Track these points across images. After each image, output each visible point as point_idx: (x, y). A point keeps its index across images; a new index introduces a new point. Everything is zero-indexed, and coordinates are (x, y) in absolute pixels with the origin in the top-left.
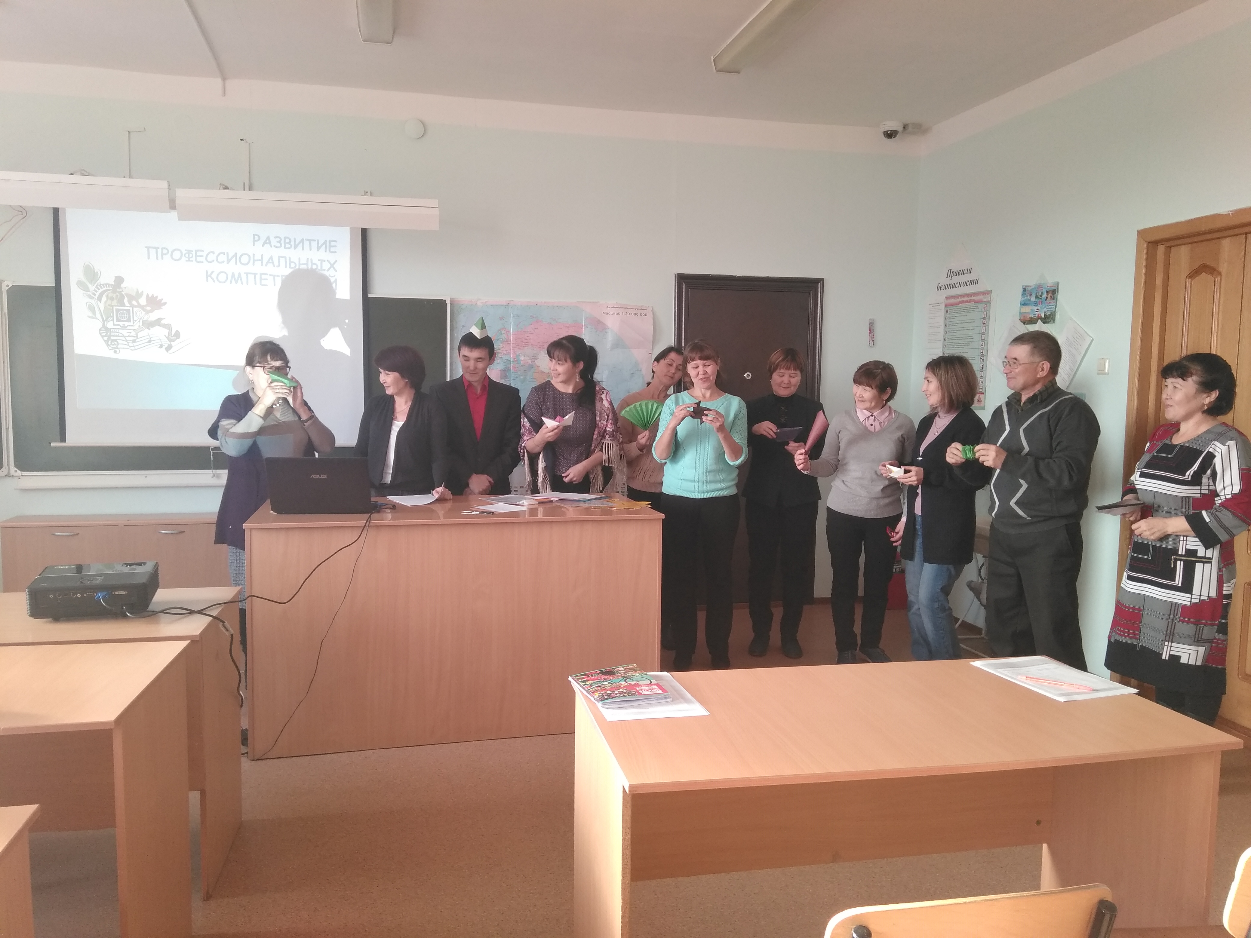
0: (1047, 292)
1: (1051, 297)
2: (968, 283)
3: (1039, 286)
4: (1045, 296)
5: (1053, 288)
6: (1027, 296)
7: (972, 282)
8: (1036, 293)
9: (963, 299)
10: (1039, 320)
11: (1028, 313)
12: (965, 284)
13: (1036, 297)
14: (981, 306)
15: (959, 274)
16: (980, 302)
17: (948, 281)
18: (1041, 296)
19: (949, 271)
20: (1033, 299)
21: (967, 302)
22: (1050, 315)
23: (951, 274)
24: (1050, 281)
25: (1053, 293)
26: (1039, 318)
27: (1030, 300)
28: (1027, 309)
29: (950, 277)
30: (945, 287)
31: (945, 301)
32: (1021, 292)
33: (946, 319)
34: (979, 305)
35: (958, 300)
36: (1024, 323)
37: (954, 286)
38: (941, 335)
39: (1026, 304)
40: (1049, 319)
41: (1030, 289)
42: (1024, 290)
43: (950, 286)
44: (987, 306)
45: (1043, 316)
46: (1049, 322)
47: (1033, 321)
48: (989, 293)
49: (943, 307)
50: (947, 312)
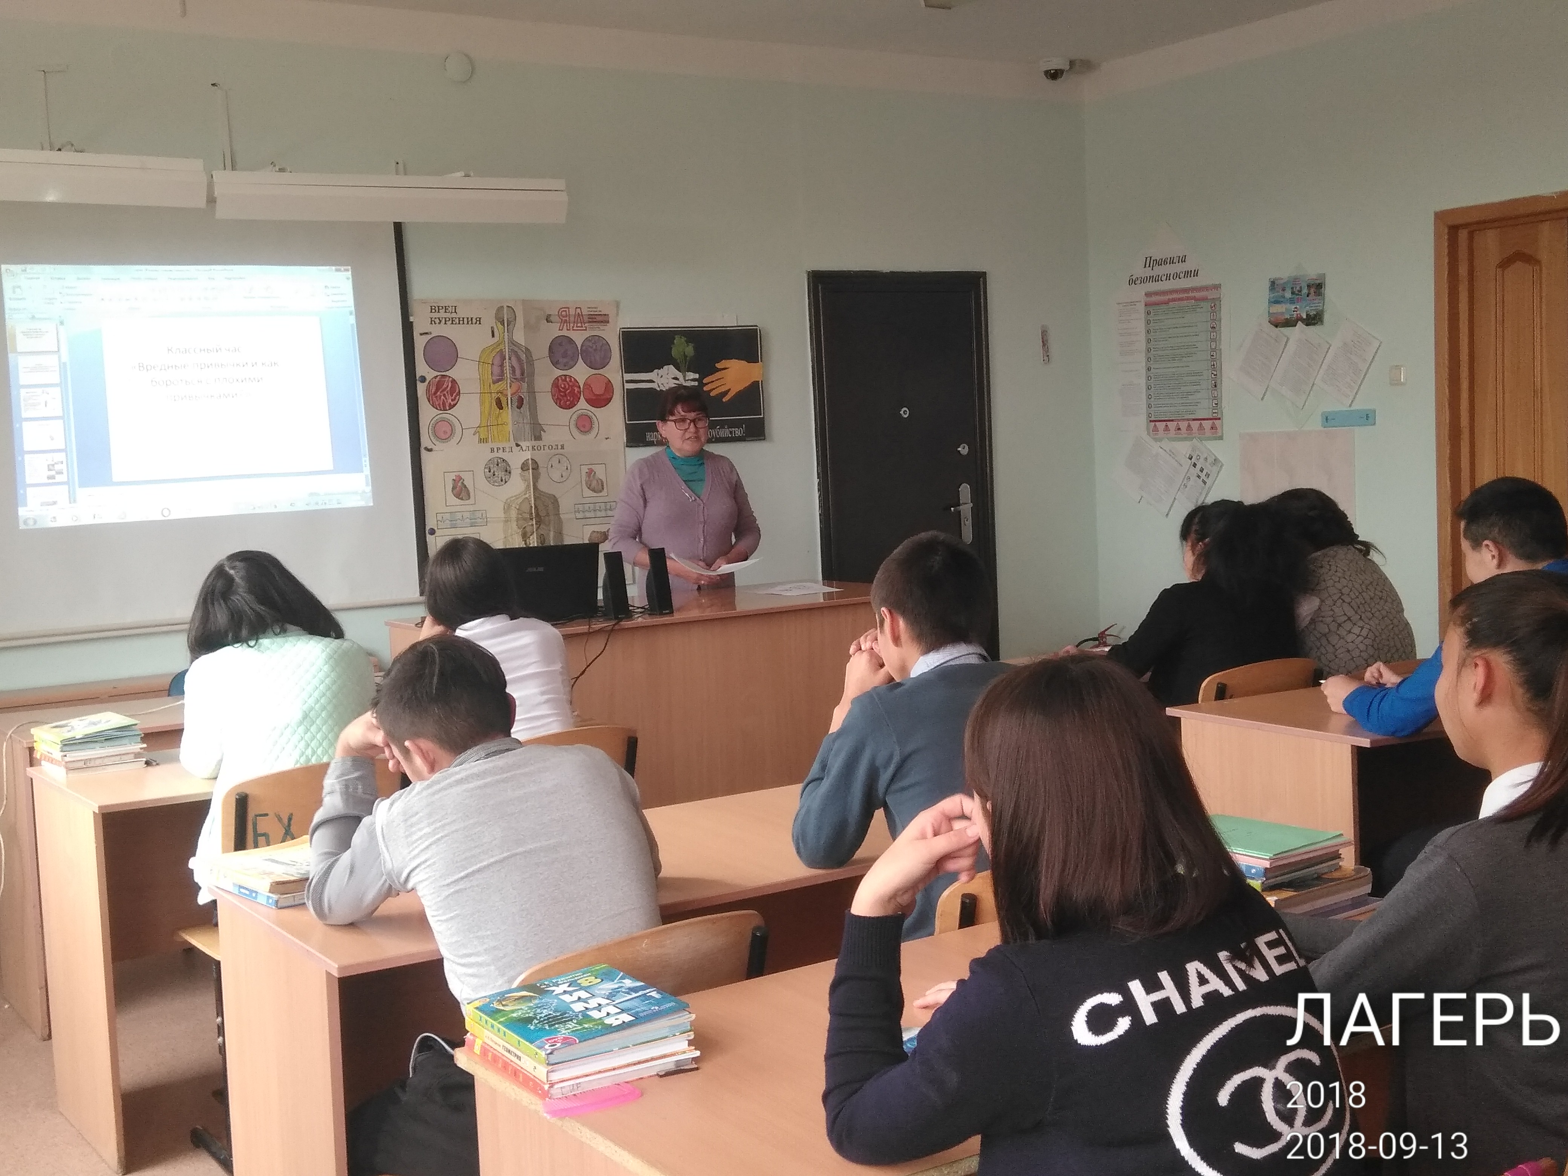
0: (1309, 286)
1: (1313, 292)
2: (1182, 275)
3: (1295, 280)
4: (1305, 291)
5: (1316, 282)
6: (1279, 291)
7: (1188, 274)
8: (1292, 288)
9: (1175, 296)
10: (1297, 323)
11: (1282, 313)
12: (1177, 276)
13: (1293, 293)
14: (1206, 305)
15: (1165, 263)
16: (1207, 299)
17: (1148, 272)
18: (1300, 291)
20: (1288, 295)
21: (1182, 299)
22: (1315, 316)
23: (1150, 262)
24: (1311, 272)
25: (1317, 287)
26: (1300, 319)
27: (1284, 297)
28: (1278, 308)
29: (1149, 266)
30: (1143, 281)
31: (1143, 299)
32: (1267, 285)
33: (1148, 322)
34: (1202, 304)
35: (1166, 298)
36: (1276, 326)
37: (1157, 279)
38: (1142, 345)
39: (1277, 302)
40: (1314, 320)
41: (1282, 282)
42: (1273, 284)
43: (1152, 279)
44: (1215, 305)
45: (1305, 317)
46: (1314, 324)
47: (1290, 323)
48: (1217, 287)
49: (1141, 307)
50: (1148, 313)
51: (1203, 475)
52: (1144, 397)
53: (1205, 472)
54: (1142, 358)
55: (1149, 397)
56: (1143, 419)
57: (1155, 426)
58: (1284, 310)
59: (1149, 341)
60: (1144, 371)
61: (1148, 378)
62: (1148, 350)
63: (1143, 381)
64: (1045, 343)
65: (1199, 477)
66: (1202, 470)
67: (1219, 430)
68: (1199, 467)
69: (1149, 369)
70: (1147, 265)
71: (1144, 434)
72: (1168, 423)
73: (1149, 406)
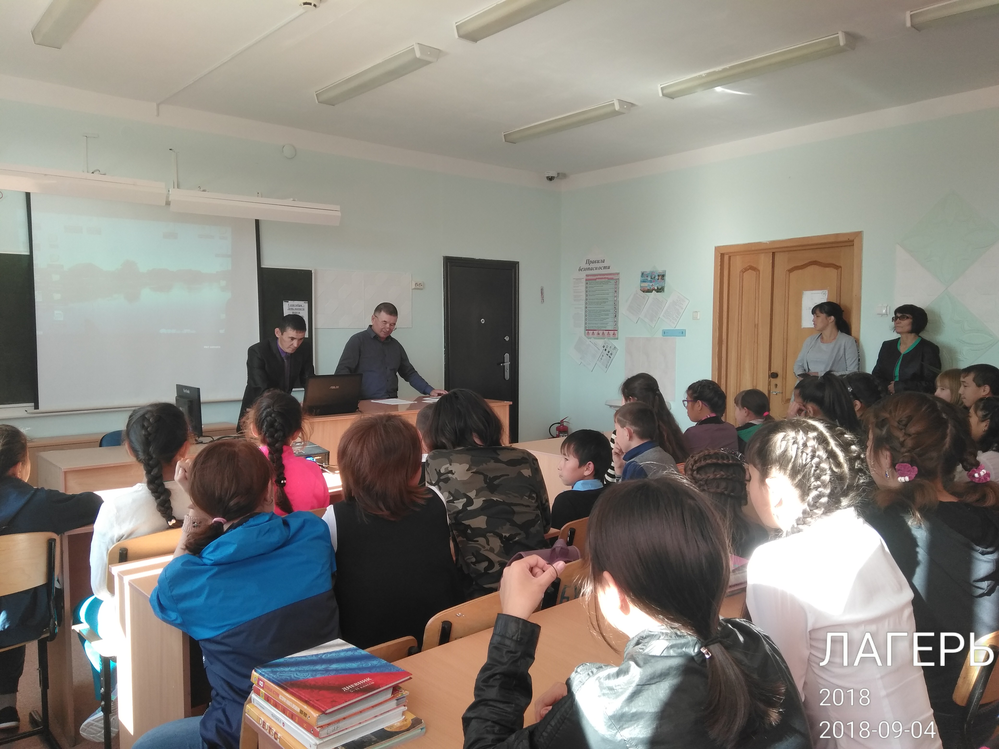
0: (659, 276)
1: (661, 278)
2: (602, 268)
3: (652, 273)
4: (657, 277)
5: (662, 274)
6: (645, 277)
7: (605, 268)
8: (651, 276)
9: (599, 277)
10: (654, 291)
11: (646, 287)
12: (600, 268)
13: (651, 278)
14: (612, 281)
15: (595, 262)
16: (612, 279)
17: (587, 266)
18: (654, 277)
19: (588, 260)
20: (649, 279)
21: (602, 278)
22: (661, 288)
23: (589, 262)
24: (660, 270)
25: (663, 276)
26: (654, 289)
27: (647, 280)
28: (645, 285)
30: (585, 269)
31: (585, 277)
32: (640, 274)
33: (586, 287)
34: (611, 281)
35: (595, 277)
36: (644, 292)
37: (592, 269)
38: (584, 297)
39: (644, 282)
40: (660, 290)
41: (646, 273)
42: (643, 274)
43: (589, 269)
44: (617, 281)
45: (656, 288)
46: (660, 292)
47: (649, 291)
48: (618, 274)
49: (584, 281)
50: (587, 283)
51: (609, 354)
52: (584, 319)
53: (610, 353)
54: (583, 302)
55: (586, 320)
56: (583, 329)
57: (588, 332)
58: (647, 285)
59: (587, 295)
60: (584, 308)
61: (586, 311)
62: (586, 299)
63: (583, 313)
64: (542, 293)
65: (607, 355)
66: (609, 352)
67: (616, 335)
68: (607, 351)
69: (586, 308)
70: (587, 263)
71: (583, 336)
72: (594, 331)
73: (586, 324)
